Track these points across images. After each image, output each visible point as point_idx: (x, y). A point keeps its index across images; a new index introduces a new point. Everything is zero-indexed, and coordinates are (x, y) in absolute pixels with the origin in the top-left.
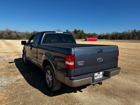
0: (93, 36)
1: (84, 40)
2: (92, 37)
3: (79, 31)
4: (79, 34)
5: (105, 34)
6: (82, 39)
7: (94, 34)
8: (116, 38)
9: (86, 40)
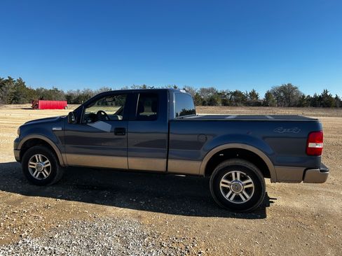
0: (53, 96)
1: (30, 106)
2: (50, 99)
3: (10, 80)
4: (11, 90)
5: (81, 92)
6: (23, 103)
7: (55, 91)
8: (110, 103)
9: (35, 107)
